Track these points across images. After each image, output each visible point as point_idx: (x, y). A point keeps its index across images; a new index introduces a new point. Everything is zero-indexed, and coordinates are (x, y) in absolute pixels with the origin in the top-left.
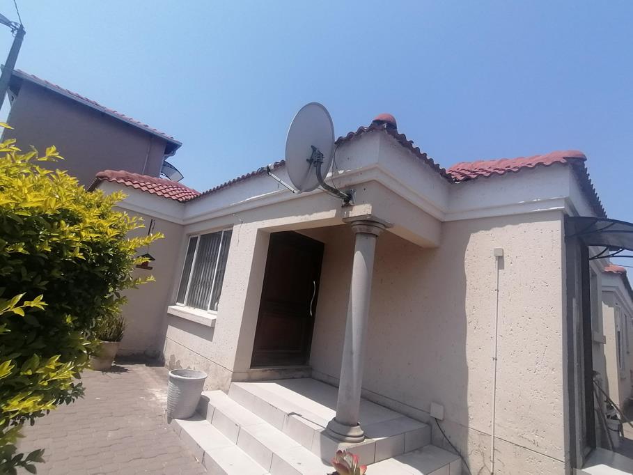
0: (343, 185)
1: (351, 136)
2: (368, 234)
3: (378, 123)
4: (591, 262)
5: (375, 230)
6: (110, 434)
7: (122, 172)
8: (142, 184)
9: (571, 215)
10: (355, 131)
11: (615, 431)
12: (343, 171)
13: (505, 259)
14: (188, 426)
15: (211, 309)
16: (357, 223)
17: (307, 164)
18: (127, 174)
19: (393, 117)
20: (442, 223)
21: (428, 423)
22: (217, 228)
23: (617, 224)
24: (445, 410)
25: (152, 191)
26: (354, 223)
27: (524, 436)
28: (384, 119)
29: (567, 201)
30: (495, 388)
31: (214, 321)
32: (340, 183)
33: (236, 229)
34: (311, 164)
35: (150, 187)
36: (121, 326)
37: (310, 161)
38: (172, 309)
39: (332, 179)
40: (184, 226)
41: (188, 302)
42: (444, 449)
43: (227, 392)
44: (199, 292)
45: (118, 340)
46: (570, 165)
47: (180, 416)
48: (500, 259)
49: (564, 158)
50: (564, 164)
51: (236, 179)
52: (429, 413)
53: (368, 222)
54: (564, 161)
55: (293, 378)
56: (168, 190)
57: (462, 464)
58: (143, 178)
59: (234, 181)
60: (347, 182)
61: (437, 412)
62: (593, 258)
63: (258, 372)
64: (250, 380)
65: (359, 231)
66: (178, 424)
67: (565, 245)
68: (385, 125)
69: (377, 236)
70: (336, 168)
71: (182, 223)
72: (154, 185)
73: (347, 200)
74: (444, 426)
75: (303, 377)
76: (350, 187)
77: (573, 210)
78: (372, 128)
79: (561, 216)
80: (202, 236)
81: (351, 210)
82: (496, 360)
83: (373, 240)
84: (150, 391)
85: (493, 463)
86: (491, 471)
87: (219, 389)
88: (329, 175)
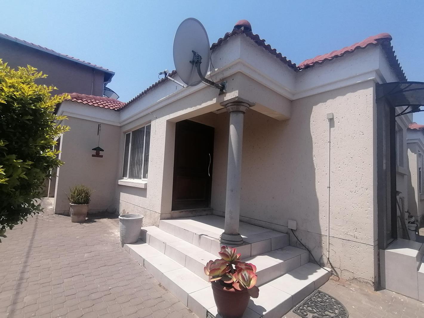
0: (218, 80)
1: (221, 41)
2: (237, 112)
3: (238, 27)
4: (397, 118)
5: (242, 108)
6: (86, 255)
7: (74, 94)
8: (89, 101)
9: (380, 83)
10: (223, 37)
11: (413, 231)
12: (217, 69)
13: (335, 120)
14: (134, 247)
15: (143, 178)
16: (230, 104)
17: (191, 65)
18: (78, 95)
19: (248, 22)
20: (292, 101)
21: (287, 233)
22: (141, 125)
23: (413, 85)
24: (297, 224)
25: (96, 105)
26: (228, 105)
27: (348, 233)
28: (241, 23)
29: (378, 72)
30: (329, 206)
31: (146, 185)
32: (216, 78)
33: (153, 124)
34: (193, 65)
35: (94, 102)
36: (88, 194)
37: (192, 62)
38: (120, 181)
39: (211, 76)
40: (120, 127)
41: (129, 175)
42: (297, 247)
43: (158, 226)
44: (136, 169)
45: (88, 203)
46: (380, 45)
47: (128, 242)
48: (331, 121)
49: (375, 40)
50: (375, 45)
51: (149, 88)
52: (287, 227)
53: (237, 102)
54: (375, 42)
55: (201, 215)
56: (107, 104)
57: (309, 255)
58: (89, 97)
59: (148, 90)
60: (220, 77)
61: (292, 225)
62: (399, 115)
63: (177, 213)
64: (172, 218)
65: (231, 110)
66: (128, 246)
67: (376, 104)
68: (243, 28)
69: (244, 113)
70: (213, 68)
71: (119, 125)
72: (97, 101)
73: (222, 89)
74: (297, 234)
75: (207, 215)
76: (223, 80)
77: (382, 79)
78: (234, 33)
79: (373, 84)
80: (133, 132)
81: (225, 96)
82: (330, 188)
83: (241, 116)
84: (110, 231)
85: (329, 252)
86: (328, 257)
87: (153, 225)
88: (209, 73)
